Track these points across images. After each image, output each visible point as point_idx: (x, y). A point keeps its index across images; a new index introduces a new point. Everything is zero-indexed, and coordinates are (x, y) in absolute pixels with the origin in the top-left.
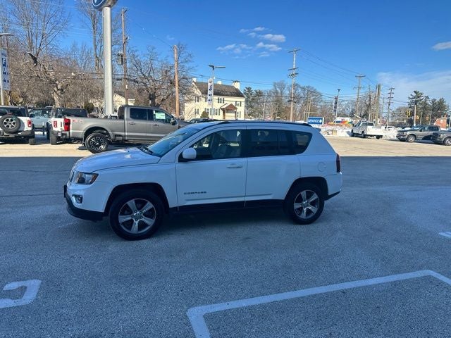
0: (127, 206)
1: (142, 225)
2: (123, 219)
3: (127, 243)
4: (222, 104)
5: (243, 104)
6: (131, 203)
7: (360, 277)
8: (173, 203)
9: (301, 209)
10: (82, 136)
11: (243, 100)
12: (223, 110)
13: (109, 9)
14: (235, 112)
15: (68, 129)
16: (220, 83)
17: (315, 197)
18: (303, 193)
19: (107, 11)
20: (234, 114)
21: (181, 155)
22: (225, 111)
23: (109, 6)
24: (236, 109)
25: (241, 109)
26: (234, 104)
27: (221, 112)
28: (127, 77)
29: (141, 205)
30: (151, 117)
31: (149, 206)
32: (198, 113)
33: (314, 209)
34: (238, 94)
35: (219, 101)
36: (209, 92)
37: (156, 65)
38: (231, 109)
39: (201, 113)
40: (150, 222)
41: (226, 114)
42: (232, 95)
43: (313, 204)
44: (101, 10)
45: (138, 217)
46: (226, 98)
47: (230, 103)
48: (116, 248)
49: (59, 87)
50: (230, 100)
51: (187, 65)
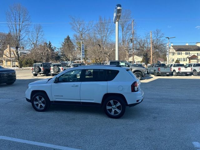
2: (35, 103)
4: (188, 55)
6: (37, 98)
9: (111, 110)
12: (189, 58)
14: (197, 59)
16: (187, 44)
17: (119, 104)
18: (112, 102)
19: (117, 23)
20: (196, 60)
22: (190, 59)
23: (118, 21)
24: (198, 57)
26: (196, 55)
27: (188, 60)
28: (134, 48)
29: (40, 98)
31: (43, 99)
32: (173, 61)
33: (119, 111)
35: (186, 54)
39: (175, 60)
40: (44, 106)
41: (191, 60)
42: (195, 50)
45: (40, 103)
46: (191, 52)
47: (193, 54)
50: (193, 53)
51: (162, 39)
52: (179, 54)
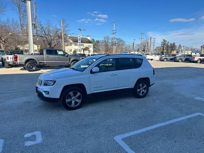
0: (69, 95)
1: (76, 103)
2: (68, 101)
3: (70, 111)
4: (82, 47)
5: (92, 47)
6: (71, 93)
7: (175, 118)
8: (89, 92)
9: (140, 92)
10: (24, 63)
11: (92, 45)
12: (83, 49)
13: (29, 2)
14: (89, 50)
15: (17, 60)
17: (145, 86)
18: (141, 85)
19: (29, 3)
21: (91, 70)
25: (91, 49)
27: (82, 50)
28: (37, 35)
29: (75, 94)
30: (56, 54)
31: (79, 94)
33: (145, 91)
34: (89, 42)
36: (79, 41)
37: (51, 29)
38: (87, 49)
39: (73, 51)
40: (79, 101)
41: (85, 51)
42: (87, 43)
43: (144, 89)
44: (25, 3)
45: (74, 100)
46: (84, 44)
47: (86, 46)
48: (66, 114)
49: (3, 40)
50: (86, 45)
52: (76, 45)
